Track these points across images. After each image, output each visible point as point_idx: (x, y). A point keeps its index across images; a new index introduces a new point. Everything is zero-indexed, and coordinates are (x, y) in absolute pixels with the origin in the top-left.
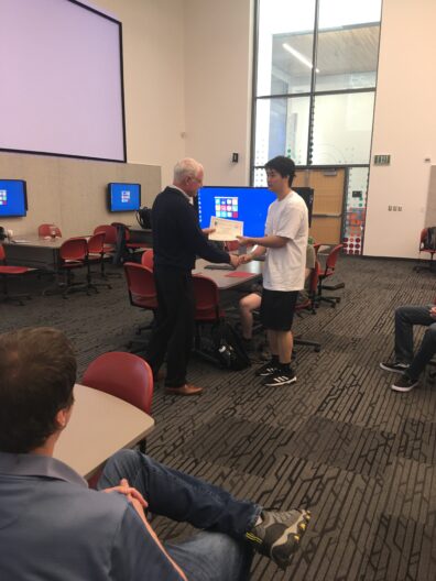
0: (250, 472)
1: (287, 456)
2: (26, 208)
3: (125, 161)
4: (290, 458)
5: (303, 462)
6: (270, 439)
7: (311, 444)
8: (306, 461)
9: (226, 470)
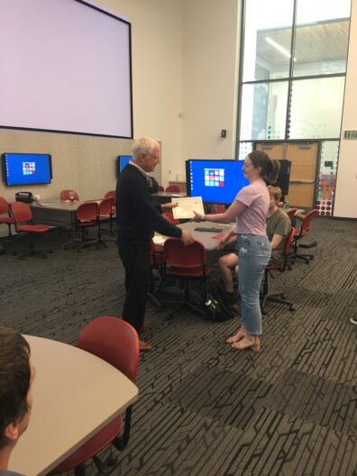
0: (230, 424)
1: (265, 409)
2: (51, 177)
3: (132, 138)
4: (268, 411)
5: (280, 415)
6: (250, 390)
7: (287, 397)
8: (283, 415)
9: (209, 421)
